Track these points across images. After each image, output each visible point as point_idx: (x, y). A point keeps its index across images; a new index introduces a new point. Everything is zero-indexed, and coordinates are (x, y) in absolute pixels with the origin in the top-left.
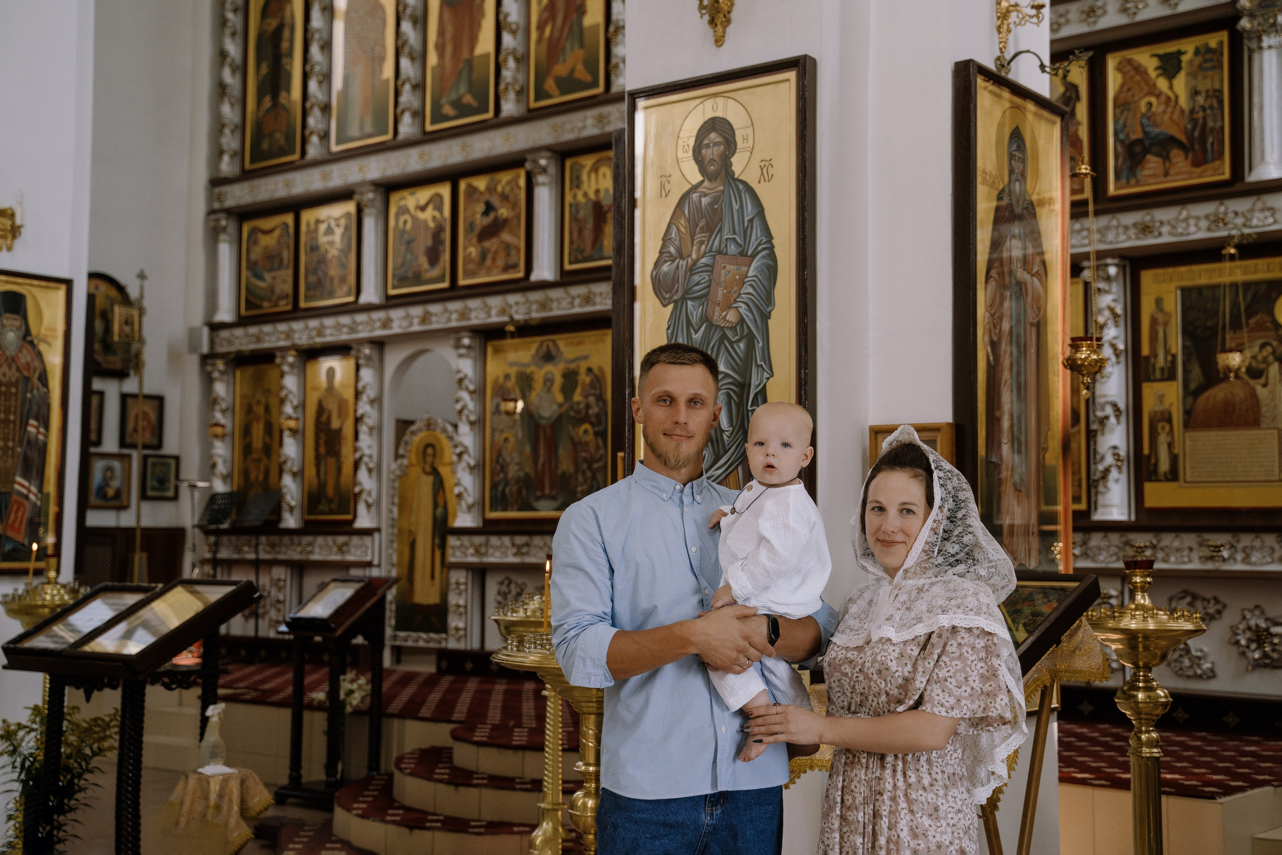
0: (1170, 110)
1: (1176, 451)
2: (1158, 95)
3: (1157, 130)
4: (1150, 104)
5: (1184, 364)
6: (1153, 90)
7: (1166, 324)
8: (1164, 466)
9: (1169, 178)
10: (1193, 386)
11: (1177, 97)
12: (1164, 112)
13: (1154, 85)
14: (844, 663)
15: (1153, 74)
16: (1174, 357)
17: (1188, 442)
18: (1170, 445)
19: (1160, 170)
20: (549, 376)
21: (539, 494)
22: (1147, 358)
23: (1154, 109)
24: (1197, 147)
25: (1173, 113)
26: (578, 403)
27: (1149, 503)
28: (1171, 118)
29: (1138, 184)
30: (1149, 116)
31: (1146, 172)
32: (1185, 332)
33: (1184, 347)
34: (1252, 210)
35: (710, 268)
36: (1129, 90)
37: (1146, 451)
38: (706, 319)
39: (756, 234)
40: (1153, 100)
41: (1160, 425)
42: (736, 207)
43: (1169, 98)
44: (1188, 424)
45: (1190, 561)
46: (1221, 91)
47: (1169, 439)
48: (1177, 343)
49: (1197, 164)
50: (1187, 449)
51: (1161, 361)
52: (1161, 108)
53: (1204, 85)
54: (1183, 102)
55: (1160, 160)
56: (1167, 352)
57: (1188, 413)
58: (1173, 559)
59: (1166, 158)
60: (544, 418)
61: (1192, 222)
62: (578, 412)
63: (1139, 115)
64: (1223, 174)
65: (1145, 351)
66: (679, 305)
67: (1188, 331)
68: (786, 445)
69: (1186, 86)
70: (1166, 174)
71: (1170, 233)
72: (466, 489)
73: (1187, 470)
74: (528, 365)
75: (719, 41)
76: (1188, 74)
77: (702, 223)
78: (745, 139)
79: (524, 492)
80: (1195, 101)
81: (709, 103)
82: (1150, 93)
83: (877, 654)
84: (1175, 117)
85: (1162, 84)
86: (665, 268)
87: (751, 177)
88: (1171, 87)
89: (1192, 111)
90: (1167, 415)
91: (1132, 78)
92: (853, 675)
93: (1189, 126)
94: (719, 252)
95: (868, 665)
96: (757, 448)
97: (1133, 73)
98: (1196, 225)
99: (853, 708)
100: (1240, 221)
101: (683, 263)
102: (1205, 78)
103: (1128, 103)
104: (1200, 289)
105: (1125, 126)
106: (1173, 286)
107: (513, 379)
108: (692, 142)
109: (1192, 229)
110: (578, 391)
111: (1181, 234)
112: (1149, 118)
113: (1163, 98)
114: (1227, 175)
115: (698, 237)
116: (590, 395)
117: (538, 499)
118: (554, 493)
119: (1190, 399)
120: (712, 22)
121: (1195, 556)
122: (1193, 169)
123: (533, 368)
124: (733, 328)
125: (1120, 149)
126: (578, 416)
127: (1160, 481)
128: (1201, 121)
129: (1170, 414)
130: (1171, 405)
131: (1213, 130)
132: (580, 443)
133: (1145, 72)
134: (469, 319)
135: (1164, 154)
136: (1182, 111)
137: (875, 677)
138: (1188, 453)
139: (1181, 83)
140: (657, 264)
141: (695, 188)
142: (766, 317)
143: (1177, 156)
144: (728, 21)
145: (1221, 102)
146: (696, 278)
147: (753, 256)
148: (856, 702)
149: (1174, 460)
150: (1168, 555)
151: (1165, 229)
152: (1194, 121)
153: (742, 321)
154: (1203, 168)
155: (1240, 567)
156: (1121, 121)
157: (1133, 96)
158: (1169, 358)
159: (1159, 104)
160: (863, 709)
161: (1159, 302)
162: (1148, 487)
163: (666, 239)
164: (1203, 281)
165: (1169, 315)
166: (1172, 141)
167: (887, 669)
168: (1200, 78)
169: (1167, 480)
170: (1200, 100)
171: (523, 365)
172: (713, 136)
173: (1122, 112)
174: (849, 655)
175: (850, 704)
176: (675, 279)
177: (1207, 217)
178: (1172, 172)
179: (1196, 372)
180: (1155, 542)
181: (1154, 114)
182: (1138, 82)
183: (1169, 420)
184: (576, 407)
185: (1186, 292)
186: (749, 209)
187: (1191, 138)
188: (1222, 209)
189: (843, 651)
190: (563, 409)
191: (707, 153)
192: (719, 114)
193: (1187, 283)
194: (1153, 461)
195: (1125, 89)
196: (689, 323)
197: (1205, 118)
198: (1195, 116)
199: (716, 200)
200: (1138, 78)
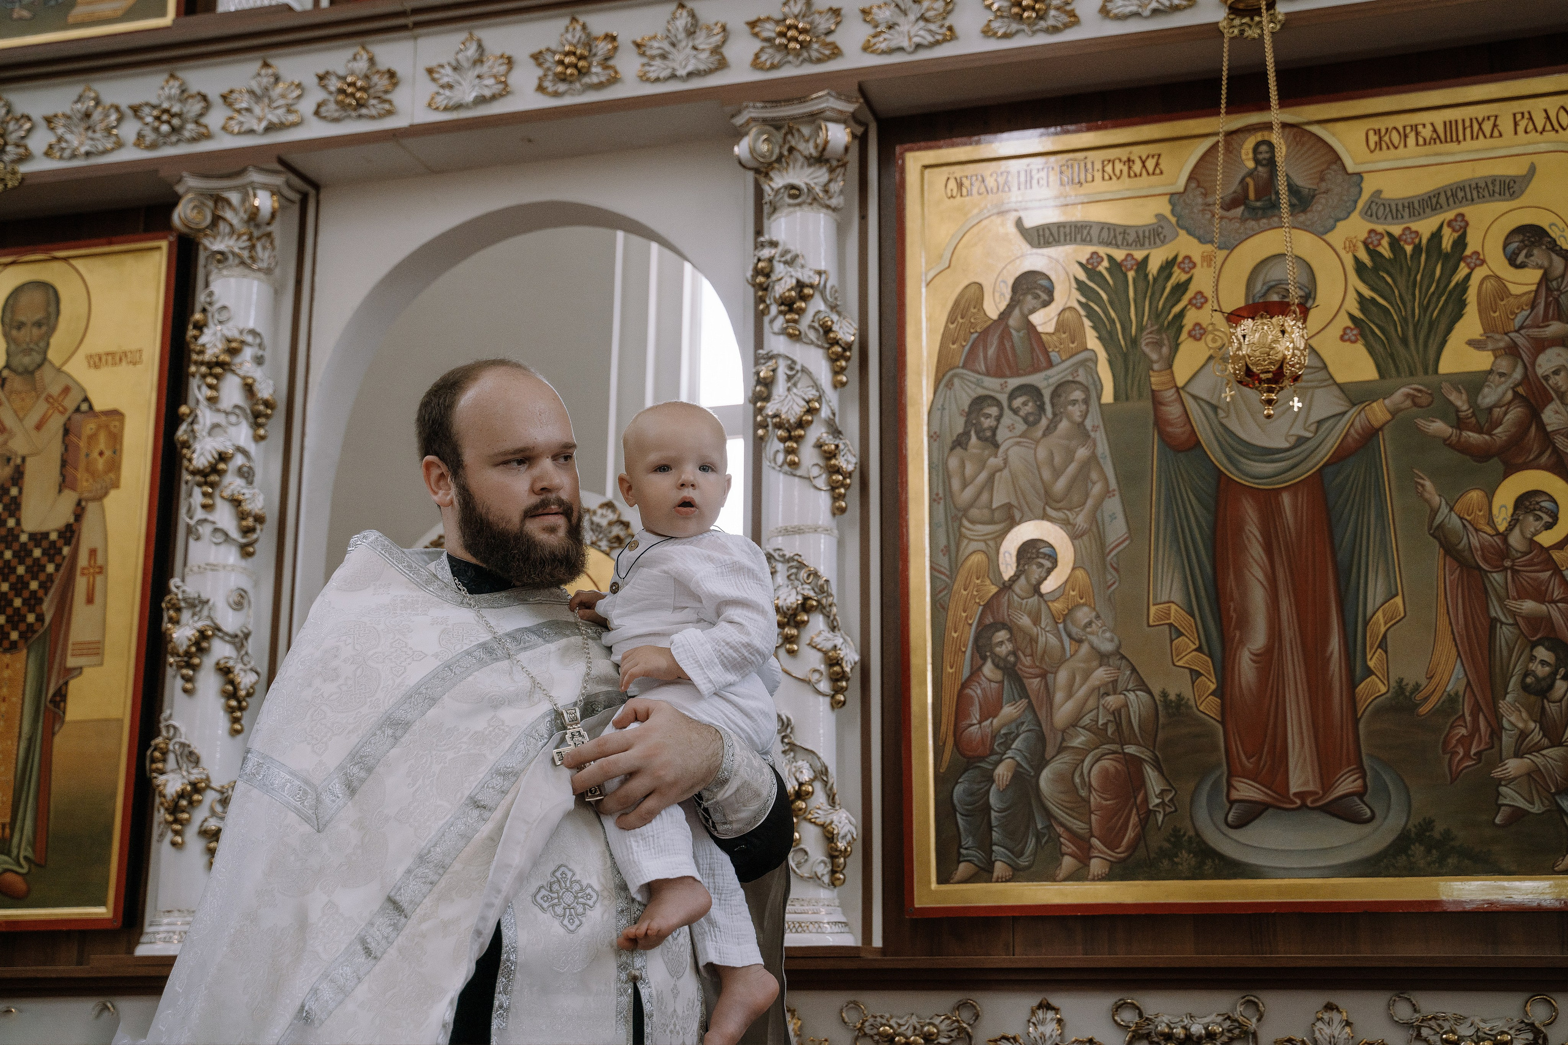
20: (1289, 273)
21: (1247, 790)
26: (1473, 383)
60: (1266, 453)
62: (1485, 420)
72: (821, 774)
74: (1154, 235)
79: (1154, 782)
107: (1066, 296)
110: (1470, 325)
116: (1540, 346)
117: (1250, 814)
118: (1347, 784)
123: (1185, 245)
126: (1473, 437)
132: (1501, 553)
134: (836, 52)
171: (1113, 234)
184: (1460, 401)
190: (1378, 412)
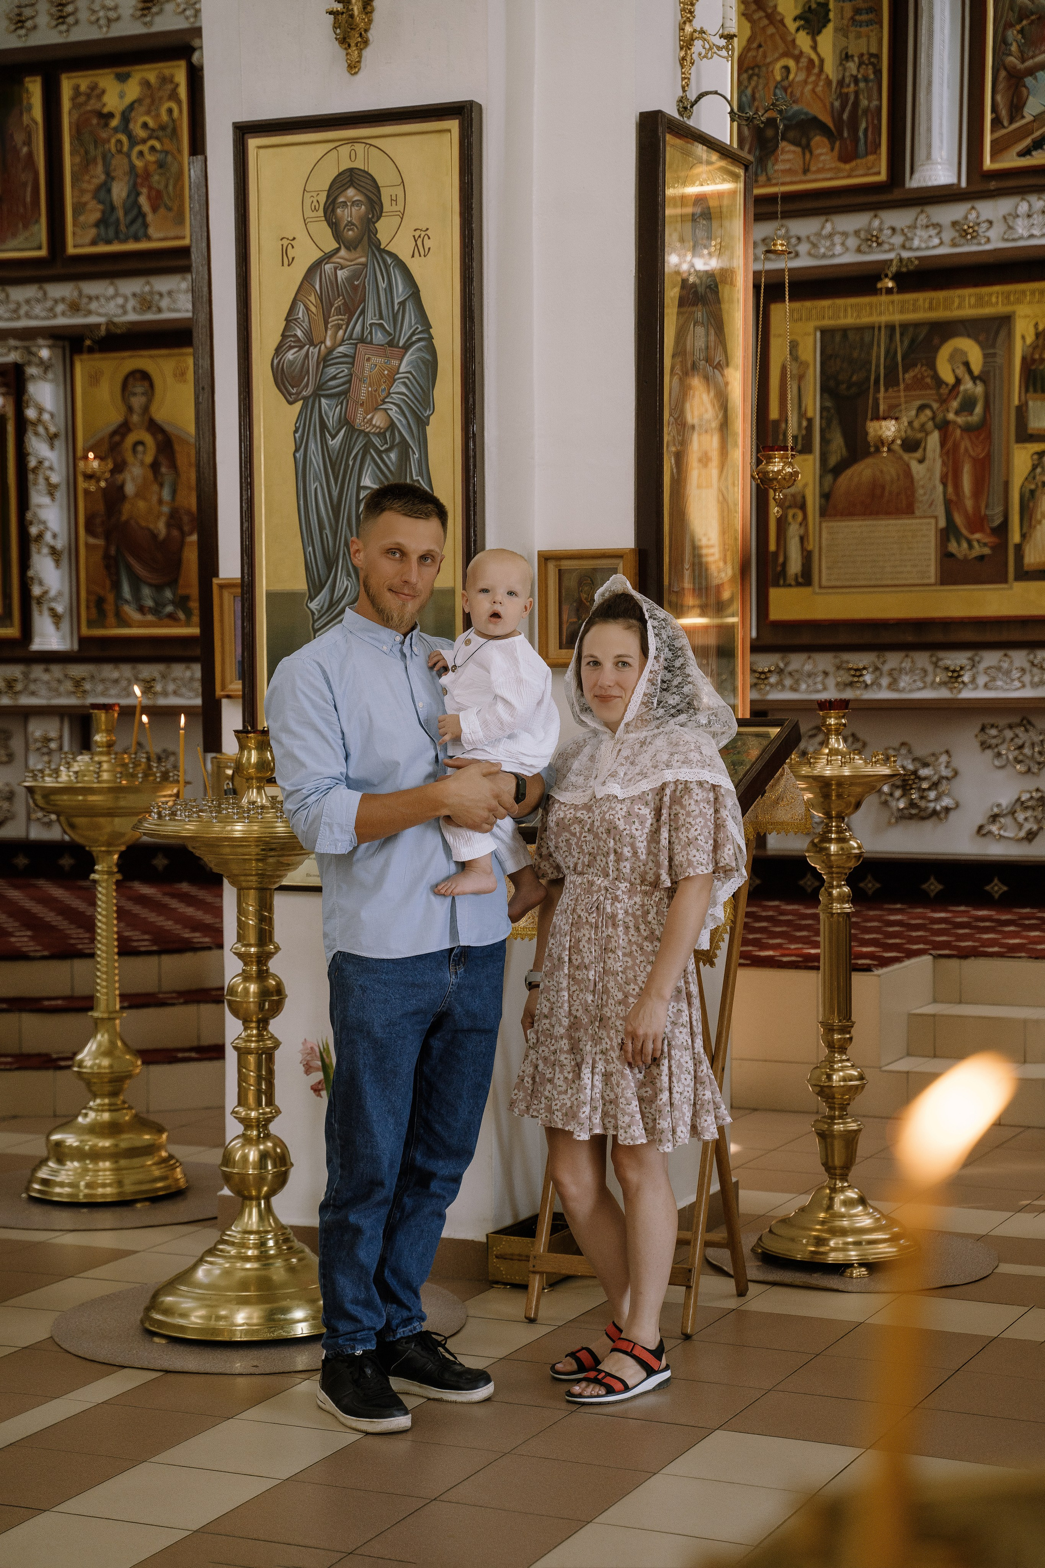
0: (812, 78)
1: (810, 548)
2: (797, 59)
3: (795, 107)
4: (787, 69)
5: (822, 431)
6: (791, 51)
7: (801, 378)
8: (795, 566)
9: (810, 176)
10: (833, 461)
11: (822, 61)
12: (805, 82)
13: (794, 41)
14: (573, 823)
15: (792, 26)
16: (810, 421)
17: (825, 535)
18: (802, 539)
19: (798, 165)
22: (776, 423)
23: (791, 77)
24: (846, 135)
25: (816, 84)
27: (776, 614)
28: (813, 91)
29: (769, 182)
30: (785, 86)
31: (780, 166)
32: (825, 389)
33: (823, 409)
34: (913, 227)
35: (351, 359)
36: (760, 46)
37: (772, 547)
38: (345, 422)
39: (410, 318)
40: (791, 63)
41: (791, 512)
42: (383, 285)
43: (811, 61)
44: (824, 513)
45: (825, 689)
46: (878, 56)
47: (802, 532)
48: (813, 405)
49: (845, 158)
50: (824, 543)
51: (792, 427)
52: (801, 76)
53: (858, 47)
54: (830, 69)
55: (798, 150)
56: (801, 415)
57: (826, 496)
58: (803, 686)
59: (806, 148)
61: (838, 239)
63: (772, 85)
64: (879, 173)
65: (774, 413)
66: (310, 403)
67: (828, 388)
68: (511, 593)
69: (834, 45)
70: (806, 171)
71: (810, 254)
73: (823, 572)
75: (353, 67)
76: (836, 30)
77: (338, 302)
78: (394, 200)
80: (845, 69)
81: (345, 150)
82: (786, 54)
83: (605, 813)
84: (819, 89)
85: (803, 40)
86: (290, 355)
87: (402, 247)
88: (814, 48)
89: (841, 83)
90: (799, 498)
91: (764, 29)
92: (581, 834)
93: (837, 104)
94: (362, 340)
95: (597, 824)
96: (482, 596)
97: (765, 22)
98: (843, 244)
99: (579, 869)
100: (898, 240)
101: (314, 351)
102: (859, 36)
103: (759, 67)
104: (845, 331)
105: (754, 98)
106: (811, 326)
108: (323, 198)
109: (838, 249)
111: (824, 256)
112: (785, 90)
113: (804, 61)
114: (883, 177)
115: (334, 320)
119: (829, 478)
120: (344, 41)
121: (831, 682)
122: (842, 166)
124: (381, 435)
125: (746, 131)
127: (790, 585)
128: (852, 98)
129: (804, 497)
130: (805, 485)
131: (866, 111)
133: (782, 21)
135: (804, 141)
136: (829, 82)
137: (605, 836)
138: (824, 551)
139: (827, 40)
140: (278, 350)
141: (328, 257)
142: (422, 423)
143: (820, 145)
144: (366, 42)
145: (878, 72)
146: (332, 371)
147: (406, 348)
148: (583, 862)
149: (807, 558)
150: (797, 682)
151: (803, 248)
152: (843, 98)
153: (392, 425)
154: (853, 164)
155: (885, 694)
156: (749, 91)
157: (765, 56)
158: (805, 424)
159: (798, 69)
160: (592, 870)
161: (794, 345)
162: (774, 593)
163: (290, 319)
164: (849, 320)
165: (804, 365)
166: (812, 124)
167: (615, 828)
168: (852, 36)
169: (799, 584)
170: (852, 66)
172: (351, 192)
173: (750, 78)
174: (579, 815)
175: (576, 865)
176: (304, 370)
177: (857, 233)
178: (813, 168)
179: (838, 442)
180: (782, 665)
181: (791, 84)
182: (772, 35)
183: (803, 507)
185: (827, 334)
186: (400, 290)
187: (839, 121)
188: (876, 223)
189: (572, 811)
191: (344, 214)
192: (359, 164)
193: (827, 323)
194: (781, 560)
195: (755, 45)
196: (323, 425)
197: (857, 94)
198: (845, 90)
199: (356, 275)
200: (771, 30)
